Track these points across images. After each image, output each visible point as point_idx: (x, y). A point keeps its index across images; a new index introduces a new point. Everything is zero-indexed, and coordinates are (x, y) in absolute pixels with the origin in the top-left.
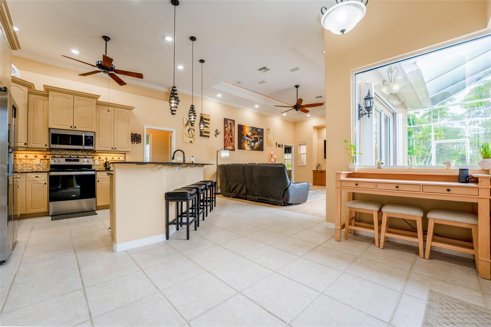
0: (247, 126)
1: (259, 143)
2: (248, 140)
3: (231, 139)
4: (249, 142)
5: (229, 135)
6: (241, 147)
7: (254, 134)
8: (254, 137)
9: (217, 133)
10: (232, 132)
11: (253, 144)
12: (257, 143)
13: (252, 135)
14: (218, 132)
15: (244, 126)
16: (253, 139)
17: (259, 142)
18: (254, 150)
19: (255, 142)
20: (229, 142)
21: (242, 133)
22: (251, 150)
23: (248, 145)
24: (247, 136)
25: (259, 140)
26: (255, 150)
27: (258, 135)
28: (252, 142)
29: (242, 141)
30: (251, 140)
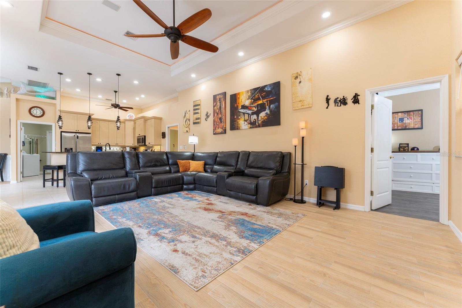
0: (242, 92)
1: (269, 112)
2: (244, 113)
3: (220, 119)
4: (246, 116)
5: (218, 114)
6: (234, 127)
7: (256, 100)
8: (256, 104)
9: (208, 116)
10: (222, 109)
11: (254, 117)
12: (262, 115)
13: (252, 103)
14: (209, 114)
15: (239, 94)
16: (254, 108)
17: (267, 111)
18: (256, 127)
19: (257, 113)
20: (218, 124)
21: (236, 106)
22: (251, 128)
23: (245, 121)
24: (244, 107)
25: (267, 107)
26: (259, 126)
27: (263, 98)
28: (253, 114)
29: (236, 117)
30: (250, 112)
